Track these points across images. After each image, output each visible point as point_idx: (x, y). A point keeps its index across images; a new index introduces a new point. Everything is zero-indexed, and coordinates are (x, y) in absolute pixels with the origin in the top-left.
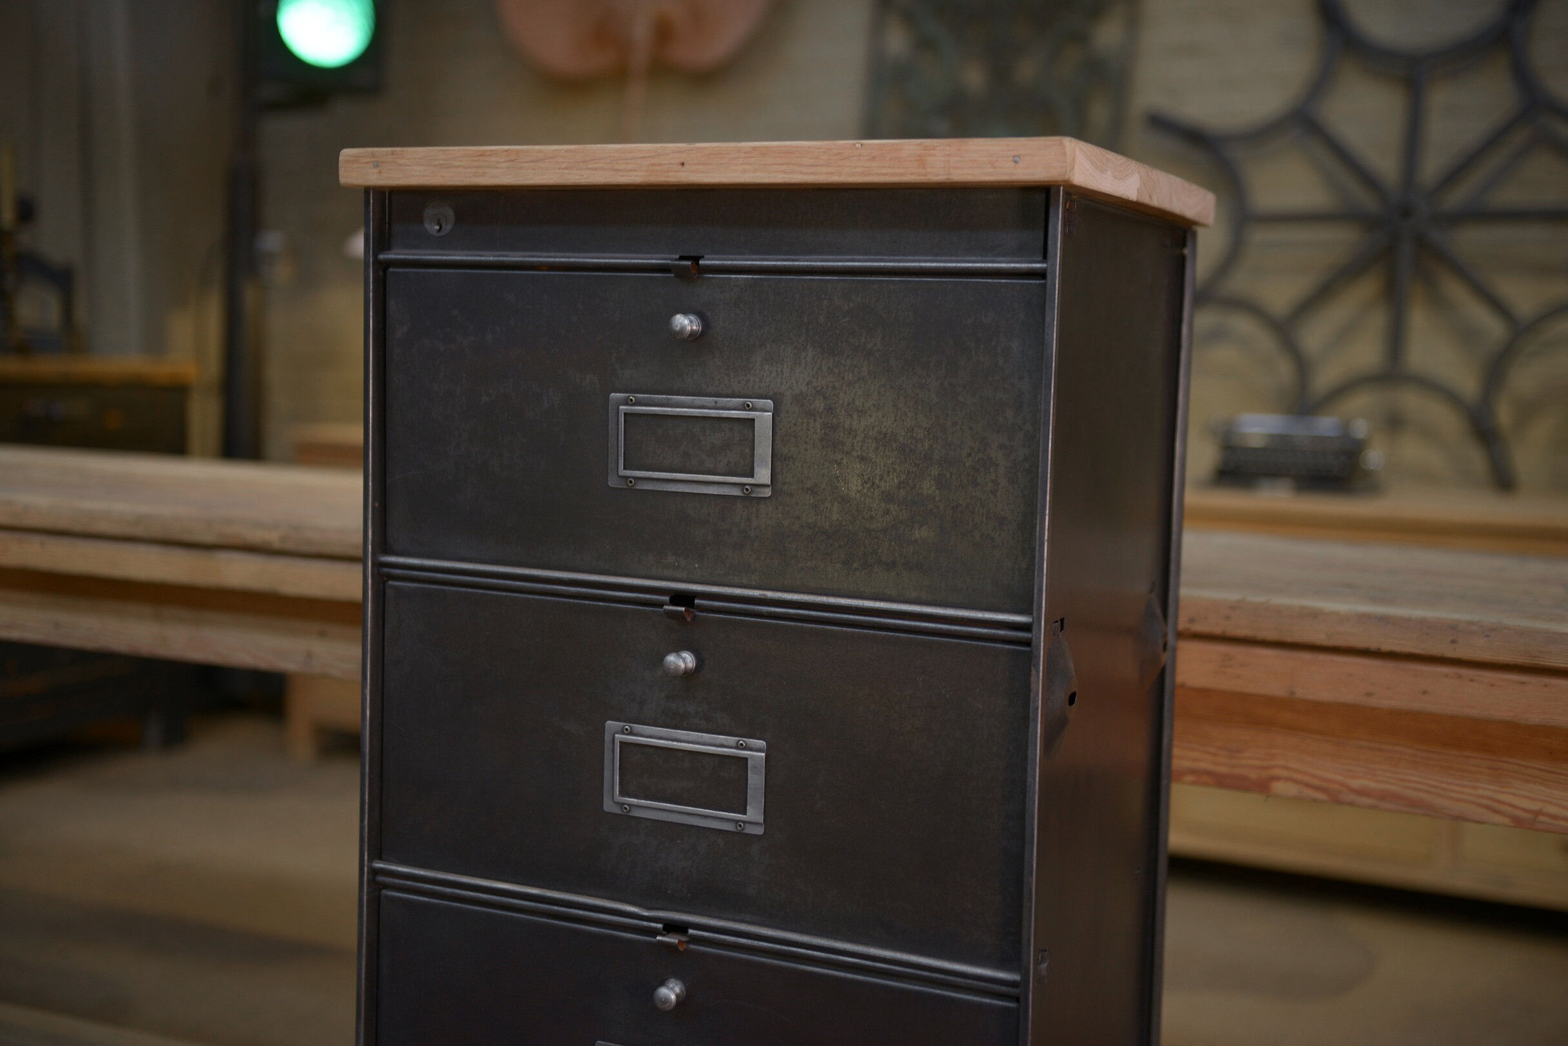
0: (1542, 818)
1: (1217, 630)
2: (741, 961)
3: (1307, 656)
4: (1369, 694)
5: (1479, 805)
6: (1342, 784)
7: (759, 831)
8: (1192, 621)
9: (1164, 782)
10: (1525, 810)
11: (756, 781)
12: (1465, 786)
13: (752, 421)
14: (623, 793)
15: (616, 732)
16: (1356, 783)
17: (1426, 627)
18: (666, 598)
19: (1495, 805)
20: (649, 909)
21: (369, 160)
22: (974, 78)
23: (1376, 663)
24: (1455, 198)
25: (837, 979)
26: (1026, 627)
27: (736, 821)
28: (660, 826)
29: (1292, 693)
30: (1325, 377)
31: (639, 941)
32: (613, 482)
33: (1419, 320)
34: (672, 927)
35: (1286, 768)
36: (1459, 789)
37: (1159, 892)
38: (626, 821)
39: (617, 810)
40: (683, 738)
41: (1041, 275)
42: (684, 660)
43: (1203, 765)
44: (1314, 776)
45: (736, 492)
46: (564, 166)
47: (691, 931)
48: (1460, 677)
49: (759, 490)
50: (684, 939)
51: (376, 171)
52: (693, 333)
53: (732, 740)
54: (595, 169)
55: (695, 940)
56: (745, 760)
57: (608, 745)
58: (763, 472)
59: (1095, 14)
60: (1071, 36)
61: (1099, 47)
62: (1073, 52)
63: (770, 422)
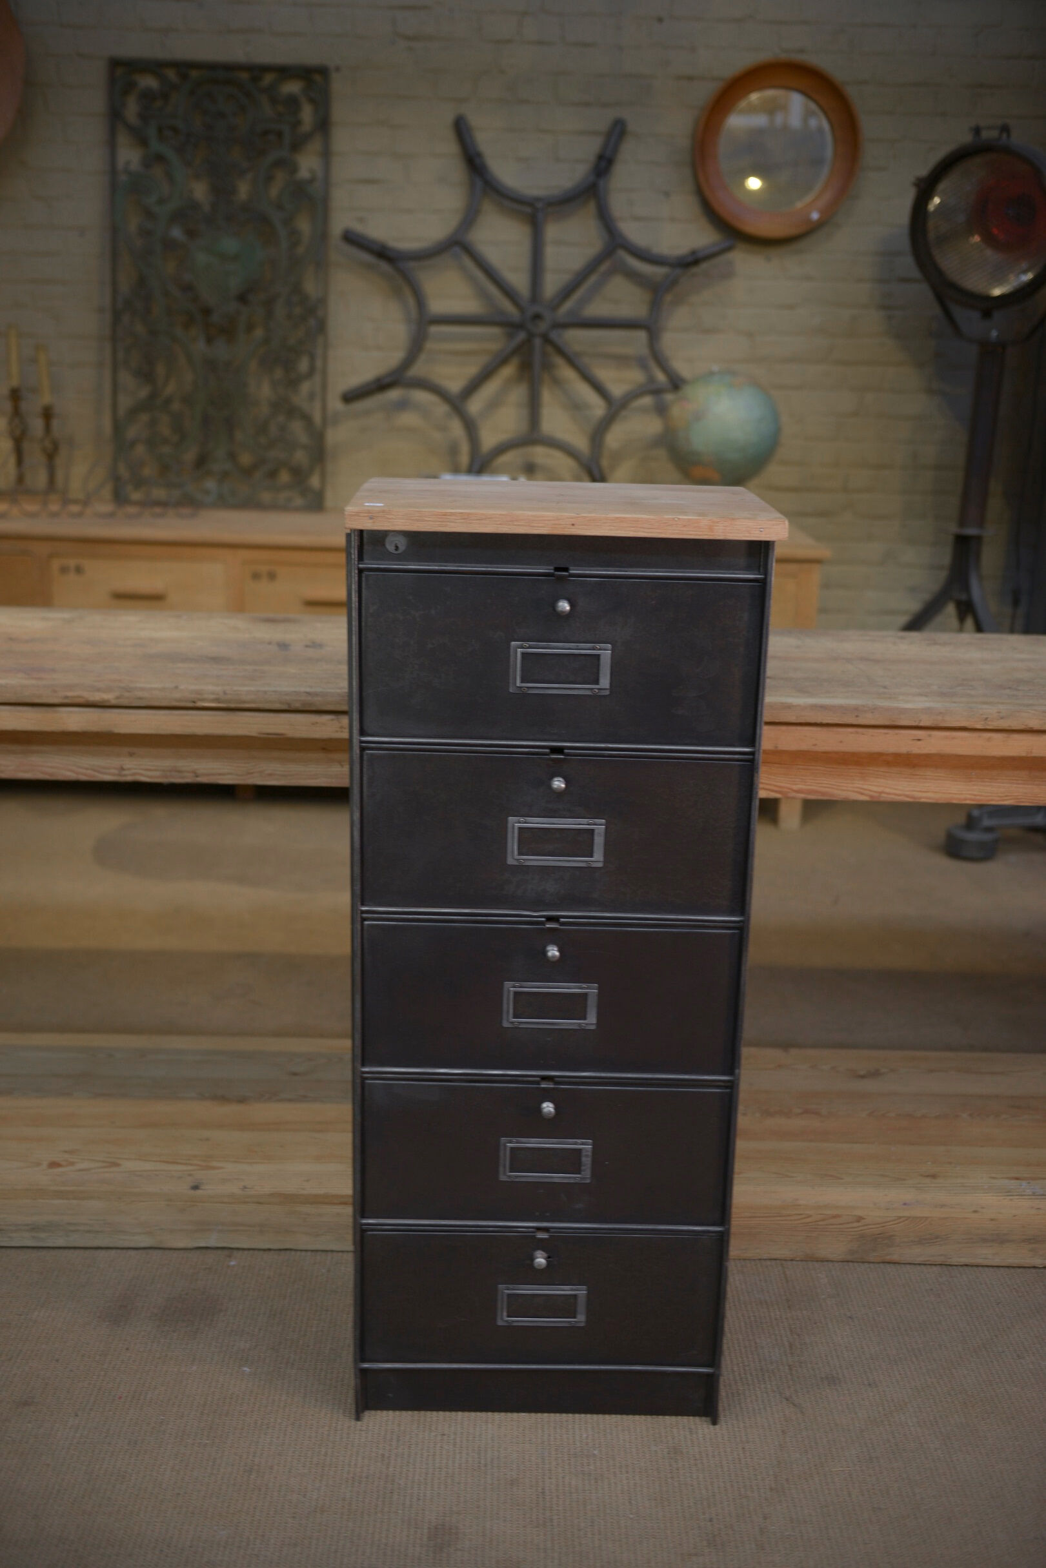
0: (883, 795)
2: (590, 930)
3: (784, 728)
4: (815, 745)
5: (854, 792)
6: (789, 789)
7: (601, 864)
10: (875, 792)
11: (599, 840)
12: (847, 783)
13: (598, 656)
14: (520, 854)
15: (516, 822)
16: (795, 787)
17: (844, 709)
19: (862, 791)
20: (537, 910)
21: (366, 515)
25: (646, 932)
27: (585, 861)
28: (542, 868)
29: (776, 747)
30: (489, 439)
31: (531, 928)
32: (513, 689)
34: (550, 919)
36: (846, 785)
38: (522, 868)
39: (515, 863)
40: (556, 822)
41: (760, 581)
44: (775, 786)
45: (588, 693)
46: (499, 523)
47: (562, 919)
48: (857, 733)
49: (602, 691)
50: (559, 924)
51: (371, 521)
53: (585, 821)
54: (519, 525)
55: (565, 923)
56: (593, 830)
57: (510, 830)
58: (605, 682)
59: (297, 145)
60: (280, 163)
61: (304, 173)
62: (280, 177)
63: (609, 656)
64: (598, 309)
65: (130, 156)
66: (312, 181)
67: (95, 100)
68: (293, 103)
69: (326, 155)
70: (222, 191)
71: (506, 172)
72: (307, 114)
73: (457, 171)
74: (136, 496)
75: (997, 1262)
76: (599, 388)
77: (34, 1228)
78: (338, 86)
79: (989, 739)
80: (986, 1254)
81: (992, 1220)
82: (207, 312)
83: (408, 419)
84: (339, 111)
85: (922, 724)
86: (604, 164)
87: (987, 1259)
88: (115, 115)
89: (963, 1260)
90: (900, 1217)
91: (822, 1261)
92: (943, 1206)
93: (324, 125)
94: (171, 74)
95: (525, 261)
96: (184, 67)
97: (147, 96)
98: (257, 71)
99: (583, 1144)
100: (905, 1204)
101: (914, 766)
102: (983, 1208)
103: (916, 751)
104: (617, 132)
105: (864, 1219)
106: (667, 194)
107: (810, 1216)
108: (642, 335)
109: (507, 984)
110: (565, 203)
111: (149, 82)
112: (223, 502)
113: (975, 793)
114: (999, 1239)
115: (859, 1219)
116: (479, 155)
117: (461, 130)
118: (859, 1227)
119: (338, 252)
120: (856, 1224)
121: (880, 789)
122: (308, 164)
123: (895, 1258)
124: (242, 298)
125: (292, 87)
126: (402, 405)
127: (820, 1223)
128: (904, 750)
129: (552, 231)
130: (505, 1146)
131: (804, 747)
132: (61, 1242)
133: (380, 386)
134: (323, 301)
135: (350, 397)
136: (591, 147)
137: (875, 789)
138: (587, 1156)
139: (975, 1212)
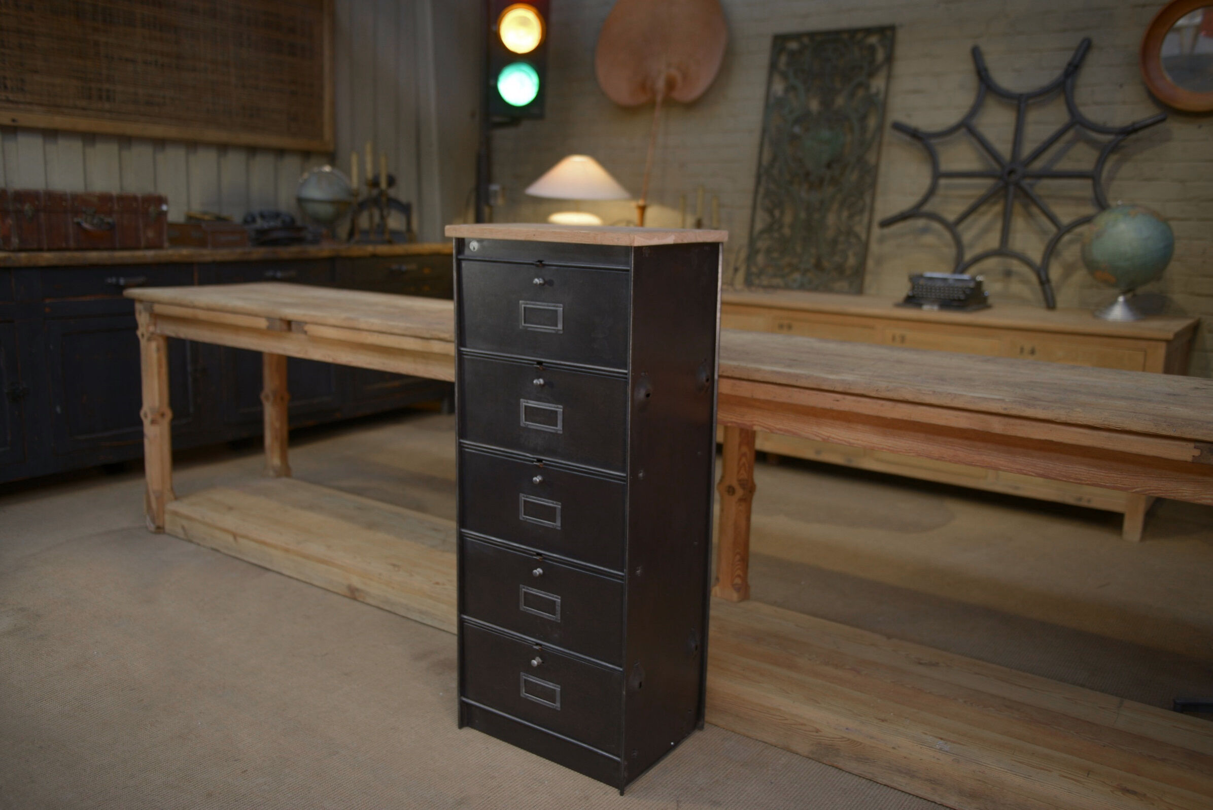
1: (730, 375)
2: (557, 470)
3: (757, 384)
4: (775, 397)
7: (561, 432)
8: (723, 372)
9: (714, 425)
11: (560, 417)
13: (557, 311)
14: (526, 420)
15: (524, 403)
16: (778, 427)
17: (789, 375)
18: (535, 363)
20: (533, 455)
22: (814, 105)
23: (776, 387)
24: (1038, 165)
25: (582, 476)
26: (626, 374)
27: (554, 429)
28: (536, 431)
30: (971, 253)
31: (529, 465)
32: (521, 327)
33: (1019, 223)
34: (538, 461)
35: (757, 421)
37: (713, 461)
38: (527, 429)
39: (524, 426)
40: (539, 405)
41: (628, 271)
42: (540, 381)
43: (734, 420)
46: (504, 234)
47: (544, 462)
48: (799, 392)
49: (559, 331)
50: (542, 464)
52: (540, 284)
53: (554, 405)
54: (512, 235)
55: (545, 464)
56: (557, 412)
57: (521, 407)
58: (560, 327)
59: (871, 74)
60: (860, 85)
61: (873, 90)
62: (861, 93)
63: (562, 311)
64: (1065, 165)
65: (779, 87)
66: (877, 94)
67: (763, 58)
68: (872, 49)
69: (889, 77)
70: (826, 104)
71: (1005, 80)
72: (880, 55)
73: (972, 81)
74: (757, 282)
75: (908, 789)
76: (1052, 219)
77: (421, 612)
78: (901, 35)
79: (882, 405)
80: (900, 781)
81: (905, 758)
82: (807, 174)
83: (929, 239)
84: (901, 50)
85: (836, 389)
86: (1073, 69)
87: (901, 785)
88: (773, 66)
89: (885, 781)
90: (844, 738)
91: (794, 753)
92: (872, 738)
93: (890, 59)
94: (806, 40)
95: (1009, 135)
96: (812, 35)
97: (792, 54)
98: (853, 32)
99: (556, 598)
100: (847, 729)
101: (850, 421)
102: (899, 747)
103: (835, 408)
104: (1086, 47)
105: (820, 731)
106: (1121, 86)
107: (787, 719)
108: (1089, 182)
109: (521, 495)
110: (1042, 95)
111: (793, 45)
112: (802, 287)
113: (889, 445)
114: (910, 774)
115: (817, 731)
116: (986, 70)
117: (976, 54)
118: (817, 736)
119: (889, 135)
120: (815, 734)
121: (828, 434)
122: (878, 84)
123: (840, 765)
124: (829, 166)
125: (873, 40)
126: (925, 231)
127: (793, 726)
128: (828, 406)
129: (1033, 116)
130: (522, 590)
131: (769, 398)
132: (430, 623)
133: (903, 217)
134: (877, 166)
135: (886, 224)
136: (1066, 58)
137: (826, 434)
138: (558, 606)
139: (894, 748)
